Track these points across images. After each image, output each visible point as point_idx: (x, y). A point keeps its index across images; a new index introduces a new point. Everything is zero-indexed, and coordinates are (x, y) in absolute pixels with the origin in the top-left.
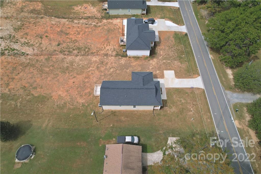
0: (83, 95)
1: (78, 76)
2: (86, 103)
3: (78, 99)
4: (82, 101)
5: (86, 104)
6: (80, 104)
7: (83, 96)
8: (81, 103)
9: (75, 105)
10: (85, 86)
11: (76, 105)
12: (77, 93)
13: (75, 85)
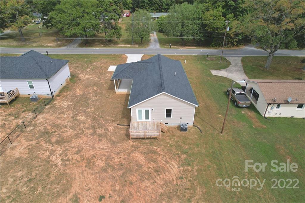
0: (155, 165)
1: (75, 189)
2: (179, 157)
3: (168, 177)
4: (176, 166)
5: (183, 157)
6: (184, 171)
7: (159, 167)
8: (182, 168)
9: (189, 183)
10: (122, 165)
11: (190, 181)
12: (147, 183)
13: (114, 191)
